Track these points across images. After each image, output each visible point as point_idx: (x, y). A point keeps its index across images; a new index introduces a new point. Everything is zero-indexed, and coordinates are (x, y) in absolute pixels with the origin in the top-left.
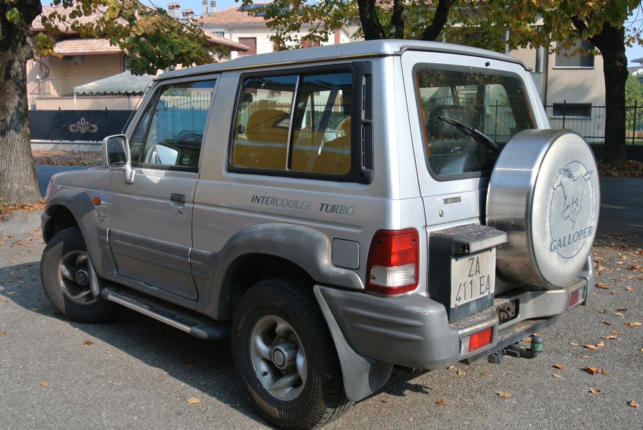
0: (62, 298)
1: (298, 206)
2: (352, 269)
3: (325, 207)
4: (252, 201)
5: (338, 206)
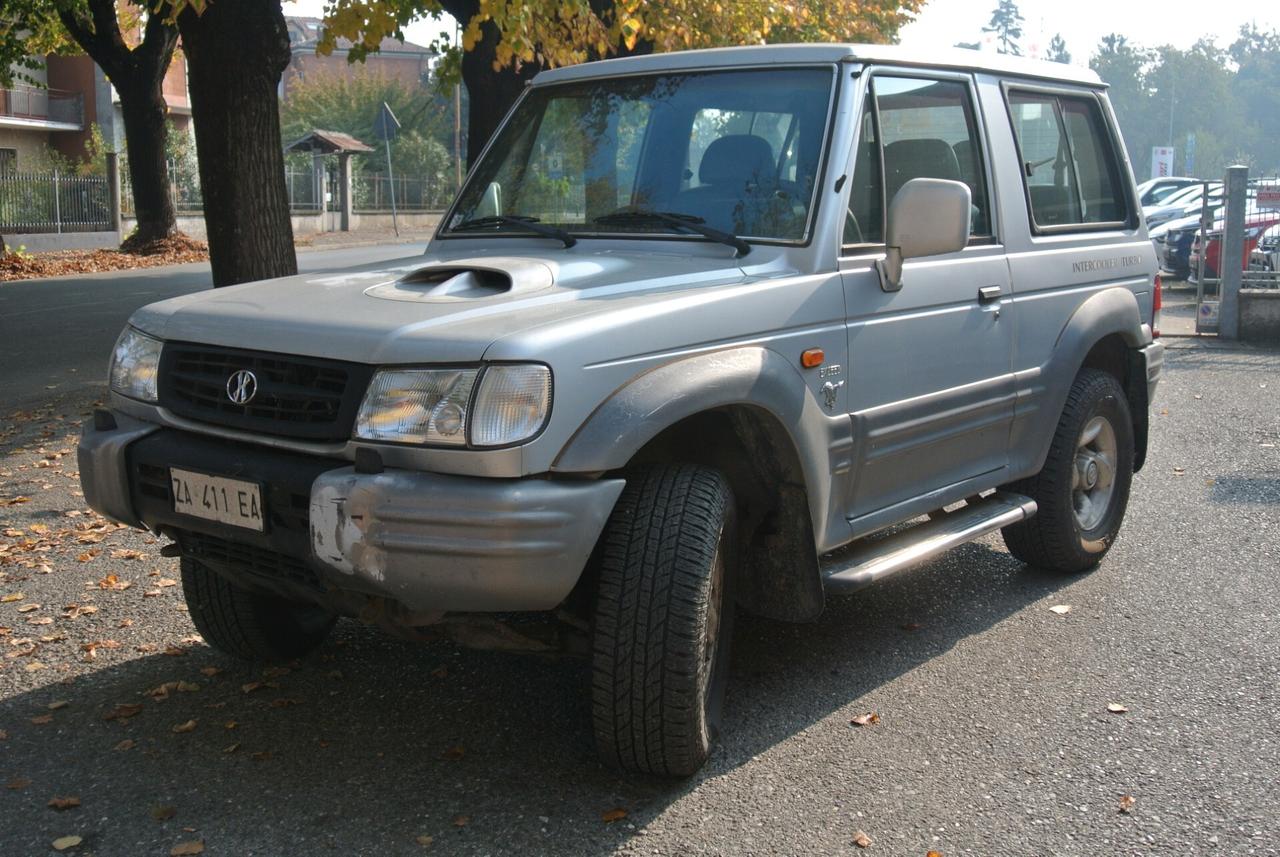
1: (1109, 266)
3: (1125, 261)
4: (1074, 271)
5: (1132, 258)
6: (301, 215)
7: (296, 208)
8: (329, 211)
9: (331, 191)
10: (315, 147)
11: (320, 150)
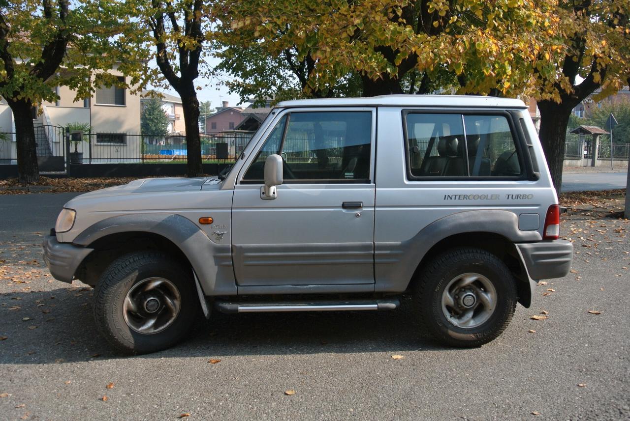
0: (129, 334)
1: (488, 198)
2: (534, 230)
3: (510, 197)
4: (445, 199)
5: (521, 195)
6: (570, 159)
7: (567, 156)
8: (584, 158)
9: (587, 150)
10: (581, 132)
11: (583, 133)
